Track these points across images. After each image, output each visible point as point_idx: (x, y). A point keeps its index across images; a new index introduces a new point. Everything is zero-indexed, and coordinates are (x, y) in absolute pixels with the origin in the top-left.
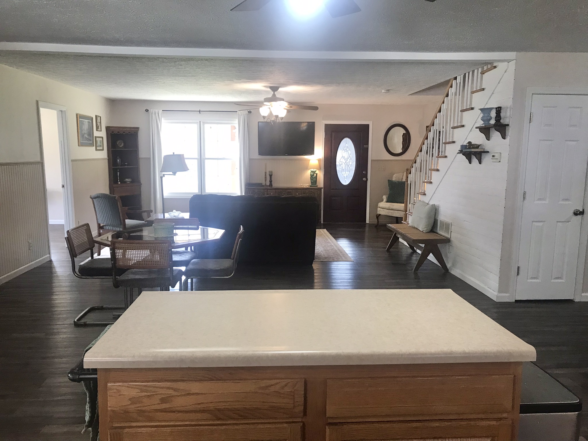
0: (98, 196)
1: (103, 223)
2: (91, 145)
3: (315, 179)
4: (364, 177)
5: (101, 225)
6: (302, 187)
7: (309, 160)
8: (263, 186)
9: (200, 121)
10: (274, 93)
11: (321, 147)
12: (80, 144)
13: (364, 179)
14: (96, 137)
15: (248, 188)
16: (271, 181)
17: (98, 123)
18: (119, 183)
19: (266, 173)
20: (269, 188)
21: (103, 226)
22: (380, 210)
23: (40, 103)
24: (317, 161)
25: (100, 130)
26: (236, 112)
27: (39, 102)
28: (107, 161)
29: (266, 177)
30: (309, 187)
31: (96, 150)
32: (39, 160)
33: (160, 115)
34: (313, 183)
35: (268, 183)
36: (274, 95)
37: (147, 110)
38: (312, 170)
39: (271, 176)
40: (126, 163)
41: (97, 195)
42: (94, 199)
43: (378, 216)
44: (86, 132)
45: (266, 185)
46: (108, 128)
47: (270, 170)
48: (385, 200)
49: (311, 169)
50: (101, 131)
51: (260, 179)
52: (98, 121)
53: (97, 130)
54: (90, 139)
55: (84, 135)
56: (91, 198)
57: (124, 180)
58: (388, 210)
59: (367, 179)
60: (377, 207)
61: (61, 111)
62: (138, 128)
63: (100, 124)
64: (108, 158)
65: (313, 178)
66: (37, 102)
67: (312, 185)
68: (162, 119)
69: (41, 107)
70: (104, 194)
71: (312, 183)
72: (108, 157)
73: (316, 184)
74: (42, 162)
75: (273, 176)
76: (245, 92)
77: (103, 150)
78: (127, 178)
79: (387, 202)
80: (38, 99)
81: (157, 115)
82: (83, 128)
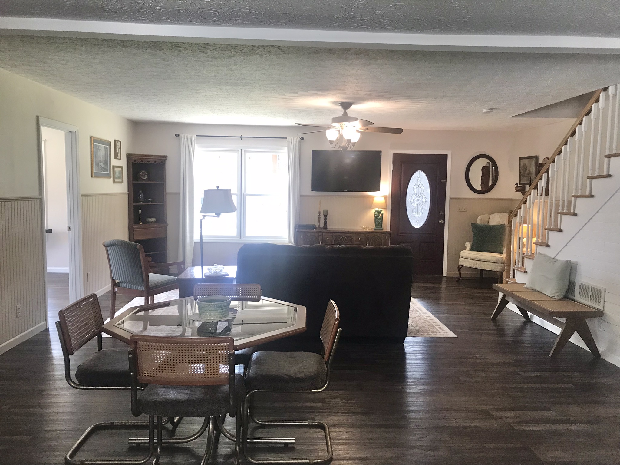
0: (113, 244)
1: (119, 278)
2: (109, 176)
3: (380, 220)
4: (441, 219)
5: (117, 281)
6: (364, 230)
7: (373, 197)
8: (316, 228)
9: (241, 150)
10: (345, 111)
11: (388, 182)
12: (93, 175)
13: (441, 221)
14: (114, 167)
15: (299, 231)
16: (325, 223)
17: (117, 150)
18: (141, 223)
19: (320, 212)
20: (323, 231)
21: (119, 283)
22: (463, 261)
23: (41, 120)
24: (384, 198)
25: (119, 158)
26: (286, 139)
27: (40, 117)
28: (127, 196)
29: (320, 218)
30: (373, 231)
31: (114, 182)
32: (36, 194)
33: (193, 141)
34: (378, 225)
35: (322, 225)
36: (345, 114)
37: (177, 135)
38: (377, 209)
39: (326, 216)
40: (149, 199)
41: (112, 242)
42: (108, 246)
43: (460, 268)
44: (101, 160)
45: (319, 227)
46: (129, 156)
47: (325, 209)
48: (468, 248)
49: (375, 208)
50: (121, 159)
51: (313, 220)
52: (117, 147)
53: (115, 158)
54: (107, 169)
55: (99, 163)
56: (104, 245)
57: (148, 220)
58: (474, 261)
59: (444, 222)
60: (458, 256)
61: (71, 132)
62: (165, 157)
63: (119, 150)
64: (128, 193)
65: (377, 219)
66: (38, 118)
67: (377, 228)
68: (196, 145)
69: (43, 126)
70: (121, 240)
71: (376, 225)
72: (128, 191)
73: (381, 227)
74: (40, 197)
75: (328, 217)
76: (305, 111)
77: (122, 182)
78: (150, 217)
79: (470, 250)
80: (38, 115)
81: (189, 141)
82: (98, 154)
